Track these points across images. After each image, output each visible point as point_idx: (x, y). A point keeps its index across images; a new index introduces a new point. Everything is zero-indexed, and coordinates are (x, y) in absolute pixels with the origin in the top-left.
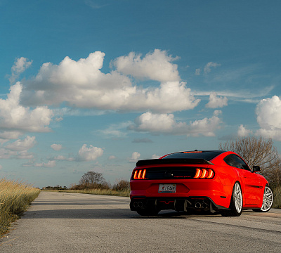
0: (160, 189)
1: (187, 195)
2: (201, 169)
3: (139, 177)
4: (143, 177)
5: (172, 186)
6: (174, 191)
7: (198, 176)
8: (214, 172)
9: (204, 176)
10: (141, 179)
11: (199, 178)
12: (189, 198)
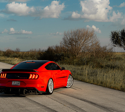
0: (13, 83)
1: (25, 87)
2: (32, 74)
3: (3, 77)
4: (5, 77)
5: (18, 82)
6: (19, 84)
7: (30, 77)
8: (38, 76)
9: (33, 78)
10: (4, 78)
11: (31, 79)
12: (26, 88)
